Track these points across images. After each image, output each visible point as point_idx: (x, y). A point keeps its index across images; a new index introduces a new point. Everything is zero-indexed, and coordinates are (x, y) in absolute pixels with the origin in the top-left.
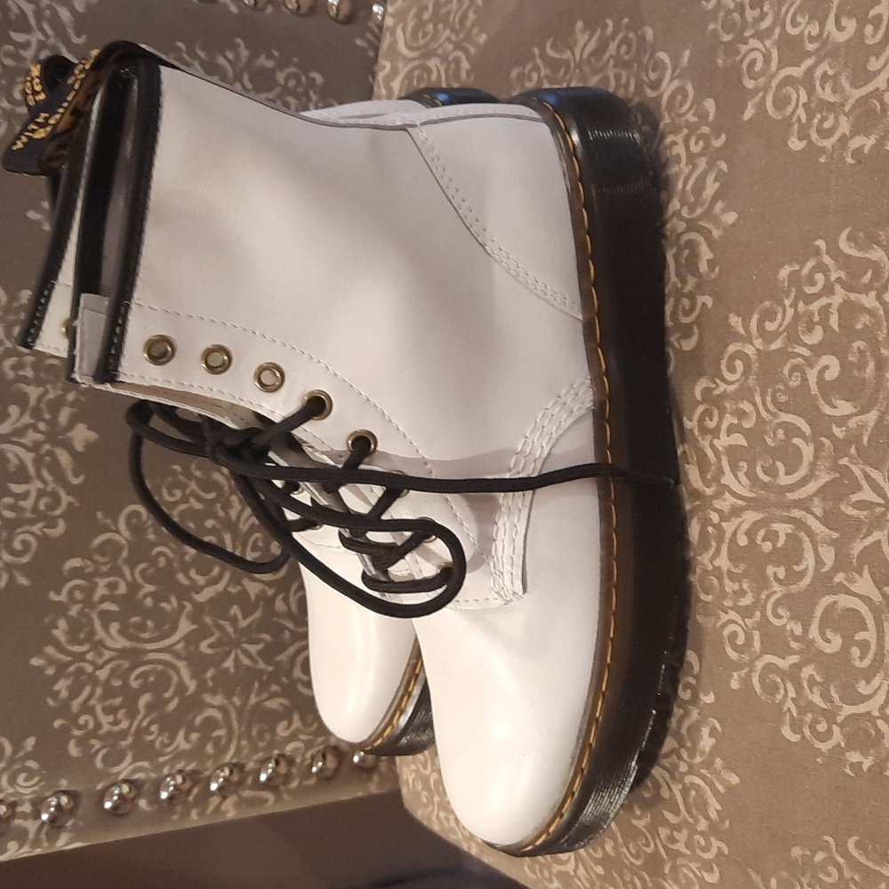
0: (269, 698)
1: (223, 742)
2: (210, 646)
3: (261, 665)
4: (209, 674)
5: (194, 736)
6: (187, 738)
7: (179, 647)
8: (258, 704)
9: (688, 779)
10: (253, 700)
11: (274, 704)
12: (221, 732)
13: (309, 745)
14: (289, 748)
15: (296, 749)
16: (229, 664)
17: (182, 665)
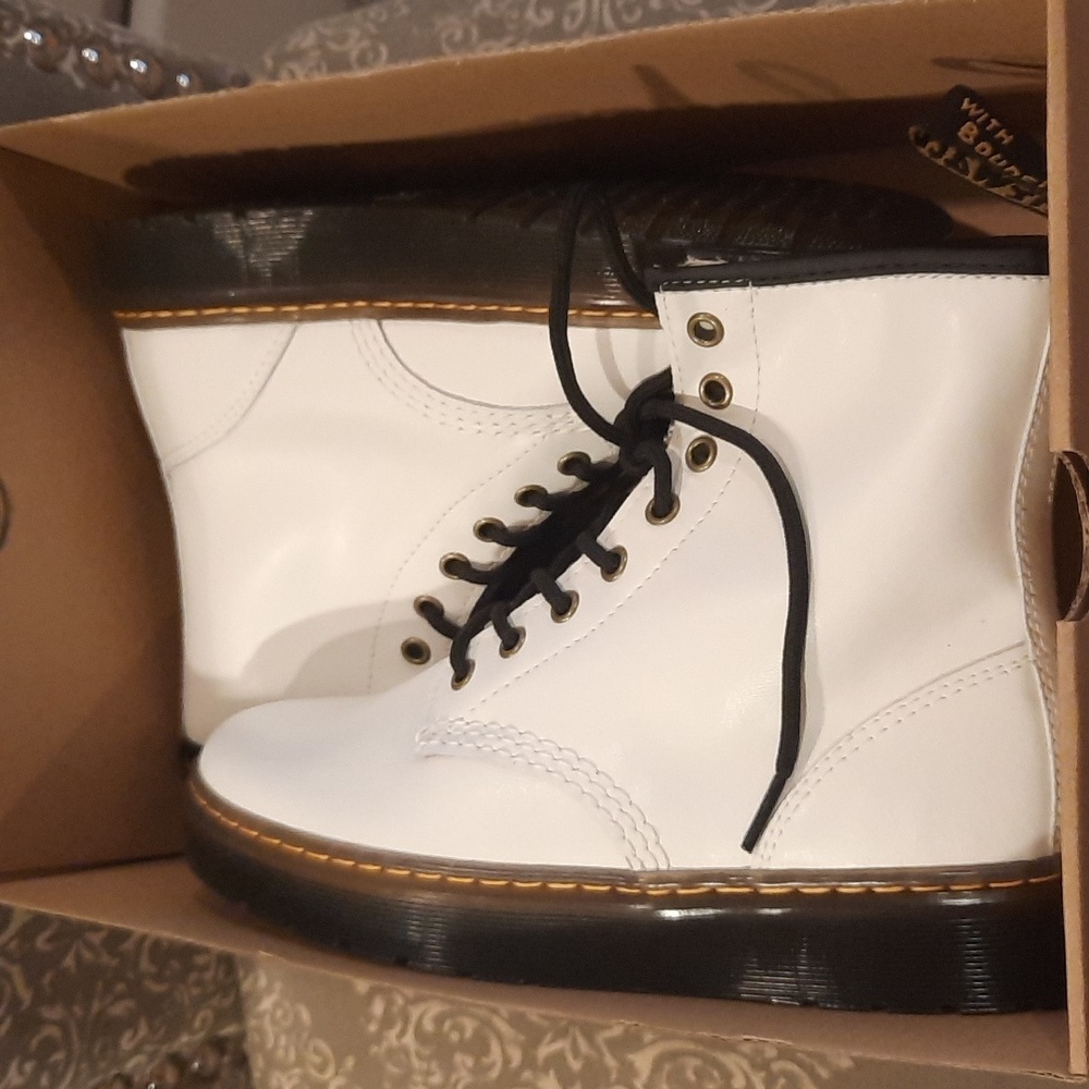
0: (112, 1004)
1: (60, 1068)
2: (49, 940)
3: (105, 959)
4: (47, 979)
5: (29, 1067)
6: (21, 1071)
7: (13, 945)
8: (101, 1013)
9: (776, 1066)
10: (96, 1006)
11: (118, 1010)
12: (59, 1056)
13: (152, 1056)
14: (130, 1065)
15: (138, 1065)
16: (69, 961)
17: (15, 971)
